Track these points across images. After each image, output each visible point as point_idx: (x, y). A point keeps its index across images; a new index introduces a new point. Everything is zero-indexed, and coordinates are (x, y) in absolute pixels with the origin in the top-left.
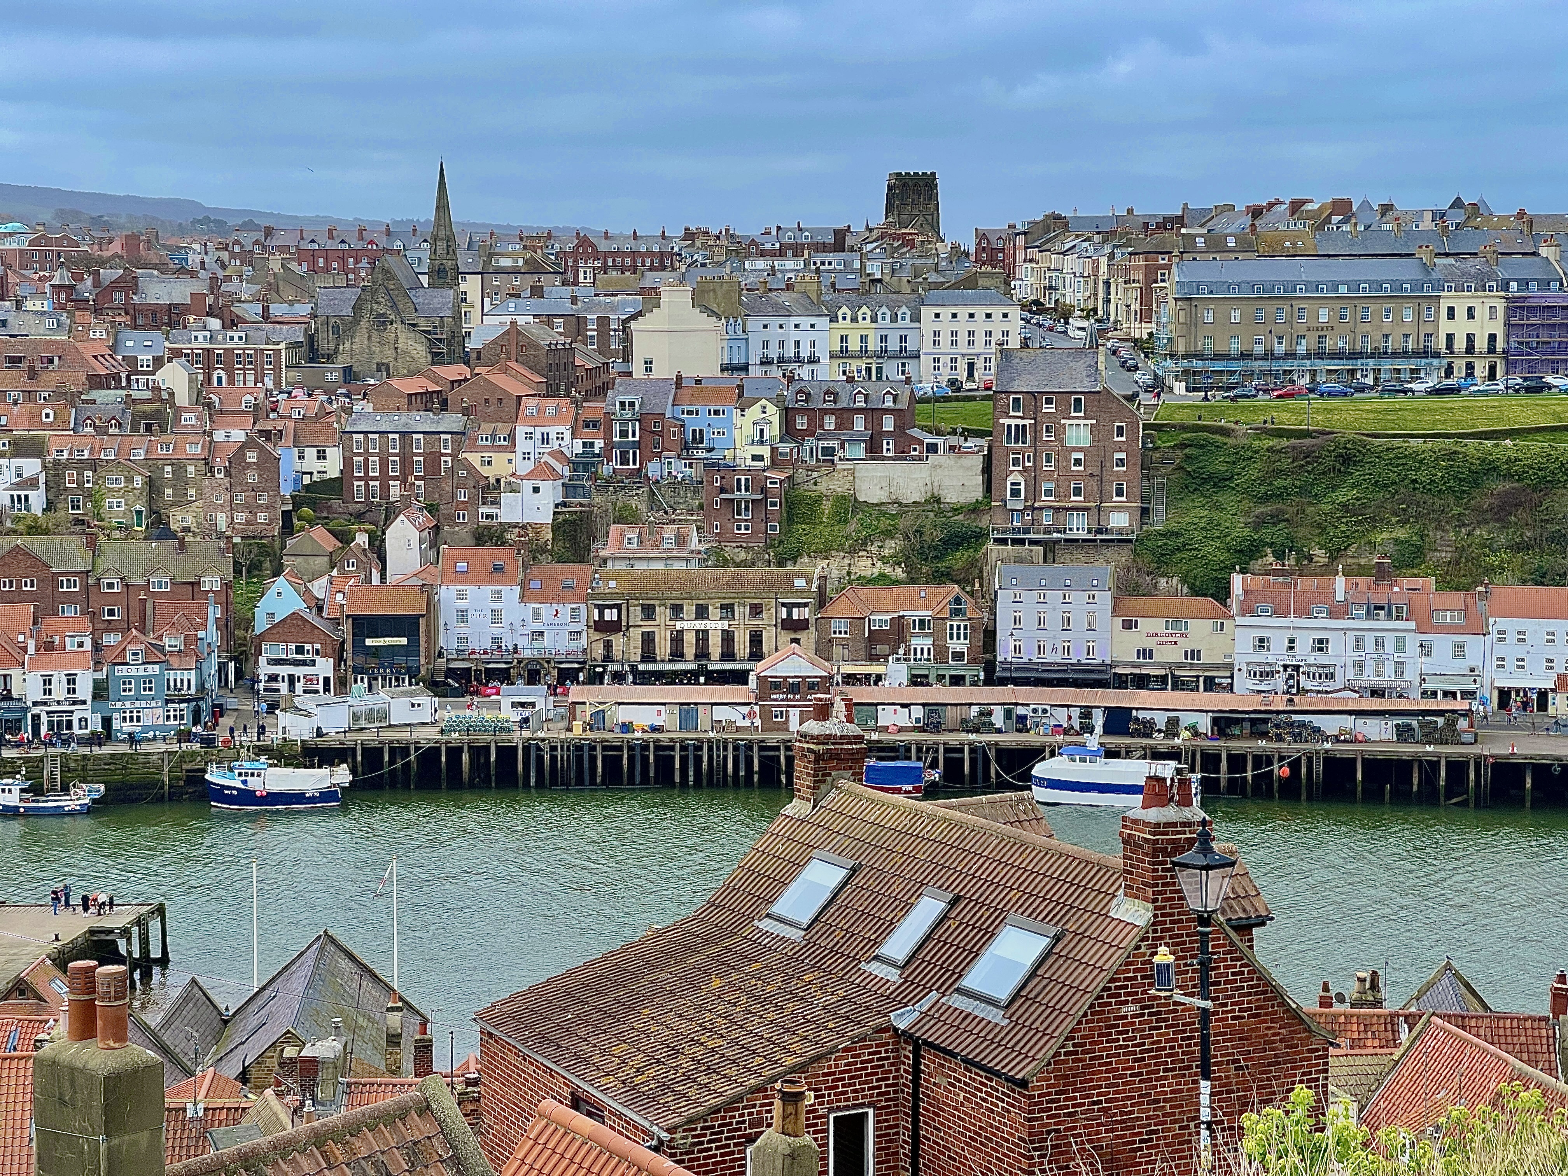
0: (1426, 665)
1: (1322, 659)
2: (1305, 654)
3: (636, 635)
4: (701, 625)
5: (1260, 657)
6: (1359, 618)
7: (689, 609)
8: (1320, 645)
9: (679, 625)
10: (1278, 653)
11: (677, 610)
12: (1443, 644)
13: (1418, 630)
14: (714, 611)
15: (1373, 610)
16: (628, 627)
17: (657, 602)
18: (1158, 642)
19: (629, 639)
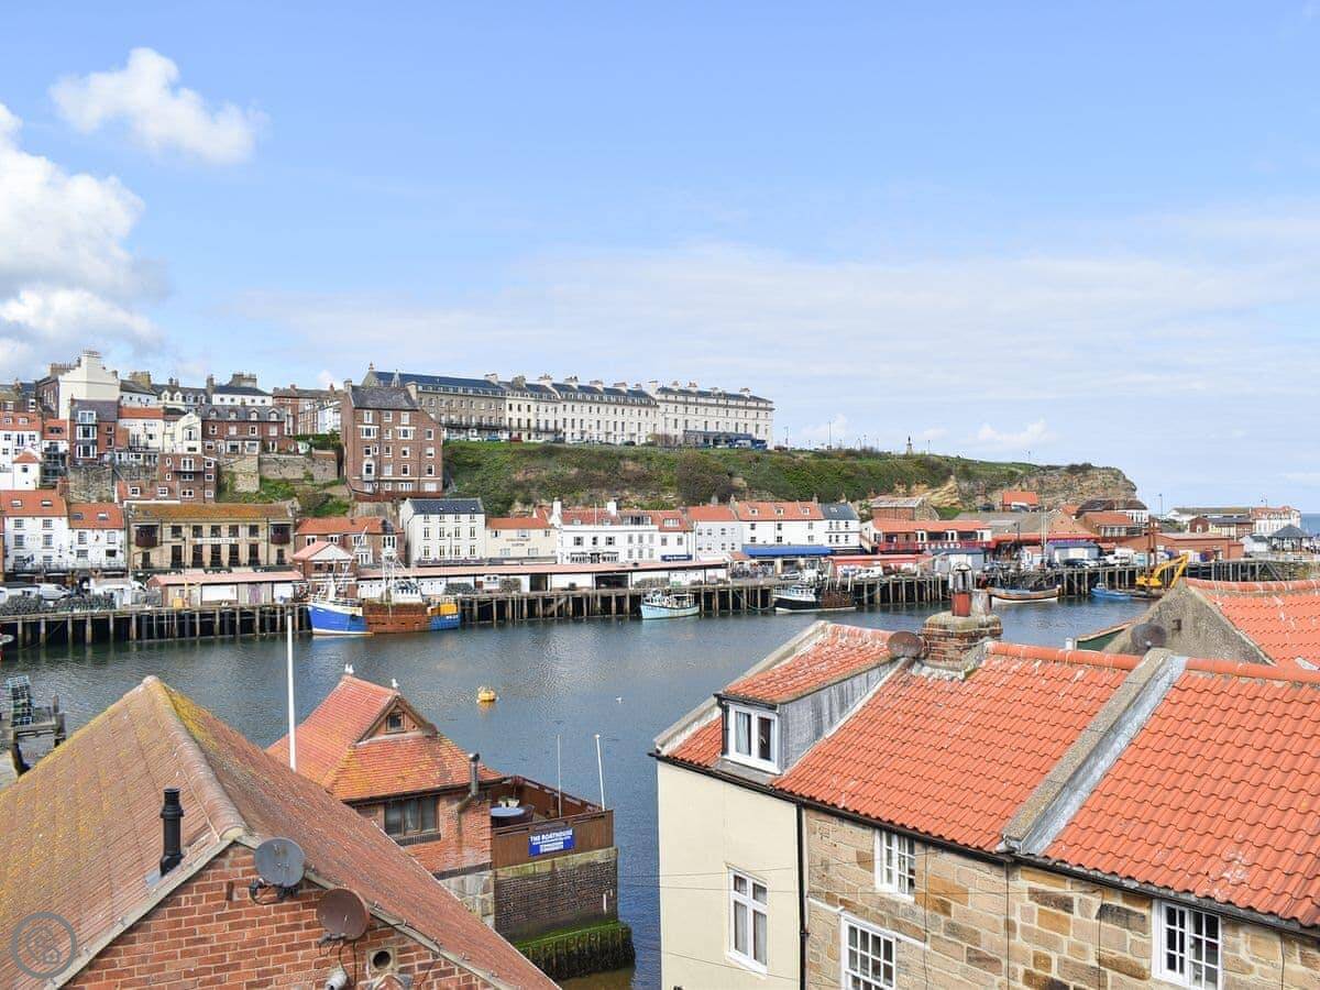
0: (666, 550)
1: (611, 548)
2: (602, 547)
3: (168, 549)
4: (216, 541)
5: (579, 549)
6: (627, 524)
7: (207, 529)
8: (610, 541)
9: (199, 541)
10: (587, 547)
11: (197, 531)
12: (672, 537)
13: (660, 530)
14: (225, 531)
15: (634, 520)
16: (162, 542)
17: (183, 524)
18: (513, 545)
19: (162, 551)
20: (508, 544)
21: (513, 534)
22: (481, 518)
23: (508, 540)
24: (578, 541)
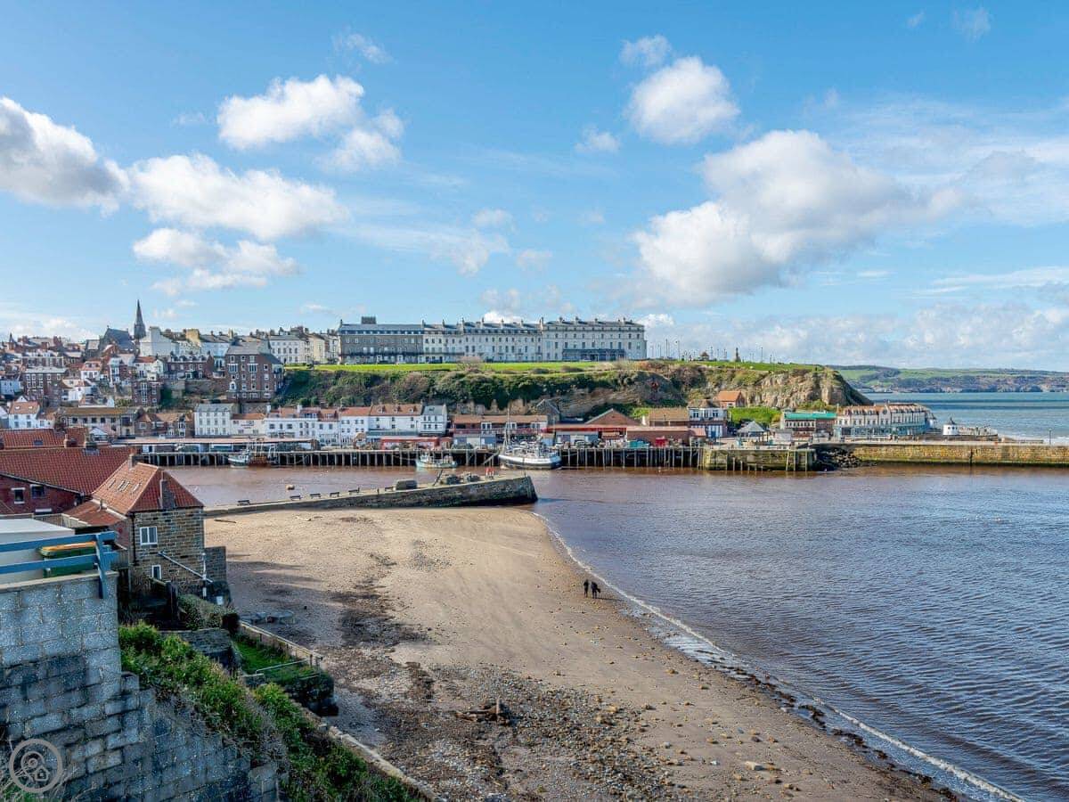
0: (322, 432)
1: (290, 431)
2: (285, 429)
5: (273, 431)
6: (302, 418)
7: (89, 419)
8: (290, 426)
10: (277, 429)
12: (326, 425)
13: (319, 421)
14: (99, 420)
15: (307, 415)
18: (245, 428)
20: (242, 428)
21: (245, 422)
22: (228, 415)
23: (242, 425)
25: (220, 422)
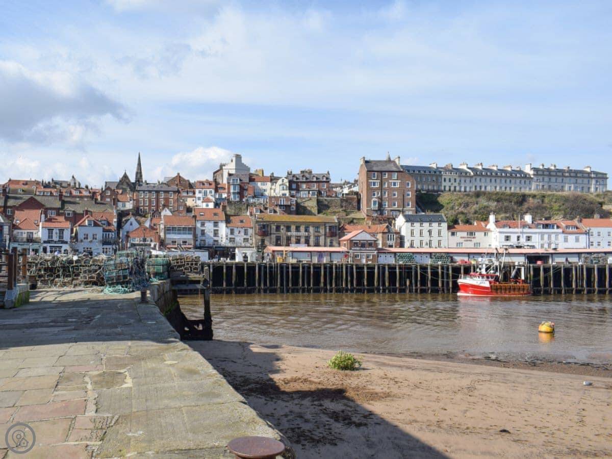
0: (567, 244)
1: (529, 243)
2: (523, 241)
3: (273, 237)
4: (299, 234)
5: (508, 243)
6: (540, 228)
7: (293, 228)
8: (529, 238)
10: (513, 241)
11: (288, 229)
12: (572, 237)
13: (563, 233)
14: (302, 228)
16: (271, 234)
17: (282, 225)
18: (465, 241)
19: (271, 239)
20: (462, 240)
21: (465, 234)
22: (445, 225)
23: (461, 238)
24: (507, 238)
25: (435, 233)
